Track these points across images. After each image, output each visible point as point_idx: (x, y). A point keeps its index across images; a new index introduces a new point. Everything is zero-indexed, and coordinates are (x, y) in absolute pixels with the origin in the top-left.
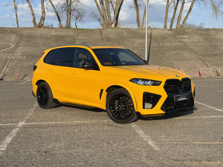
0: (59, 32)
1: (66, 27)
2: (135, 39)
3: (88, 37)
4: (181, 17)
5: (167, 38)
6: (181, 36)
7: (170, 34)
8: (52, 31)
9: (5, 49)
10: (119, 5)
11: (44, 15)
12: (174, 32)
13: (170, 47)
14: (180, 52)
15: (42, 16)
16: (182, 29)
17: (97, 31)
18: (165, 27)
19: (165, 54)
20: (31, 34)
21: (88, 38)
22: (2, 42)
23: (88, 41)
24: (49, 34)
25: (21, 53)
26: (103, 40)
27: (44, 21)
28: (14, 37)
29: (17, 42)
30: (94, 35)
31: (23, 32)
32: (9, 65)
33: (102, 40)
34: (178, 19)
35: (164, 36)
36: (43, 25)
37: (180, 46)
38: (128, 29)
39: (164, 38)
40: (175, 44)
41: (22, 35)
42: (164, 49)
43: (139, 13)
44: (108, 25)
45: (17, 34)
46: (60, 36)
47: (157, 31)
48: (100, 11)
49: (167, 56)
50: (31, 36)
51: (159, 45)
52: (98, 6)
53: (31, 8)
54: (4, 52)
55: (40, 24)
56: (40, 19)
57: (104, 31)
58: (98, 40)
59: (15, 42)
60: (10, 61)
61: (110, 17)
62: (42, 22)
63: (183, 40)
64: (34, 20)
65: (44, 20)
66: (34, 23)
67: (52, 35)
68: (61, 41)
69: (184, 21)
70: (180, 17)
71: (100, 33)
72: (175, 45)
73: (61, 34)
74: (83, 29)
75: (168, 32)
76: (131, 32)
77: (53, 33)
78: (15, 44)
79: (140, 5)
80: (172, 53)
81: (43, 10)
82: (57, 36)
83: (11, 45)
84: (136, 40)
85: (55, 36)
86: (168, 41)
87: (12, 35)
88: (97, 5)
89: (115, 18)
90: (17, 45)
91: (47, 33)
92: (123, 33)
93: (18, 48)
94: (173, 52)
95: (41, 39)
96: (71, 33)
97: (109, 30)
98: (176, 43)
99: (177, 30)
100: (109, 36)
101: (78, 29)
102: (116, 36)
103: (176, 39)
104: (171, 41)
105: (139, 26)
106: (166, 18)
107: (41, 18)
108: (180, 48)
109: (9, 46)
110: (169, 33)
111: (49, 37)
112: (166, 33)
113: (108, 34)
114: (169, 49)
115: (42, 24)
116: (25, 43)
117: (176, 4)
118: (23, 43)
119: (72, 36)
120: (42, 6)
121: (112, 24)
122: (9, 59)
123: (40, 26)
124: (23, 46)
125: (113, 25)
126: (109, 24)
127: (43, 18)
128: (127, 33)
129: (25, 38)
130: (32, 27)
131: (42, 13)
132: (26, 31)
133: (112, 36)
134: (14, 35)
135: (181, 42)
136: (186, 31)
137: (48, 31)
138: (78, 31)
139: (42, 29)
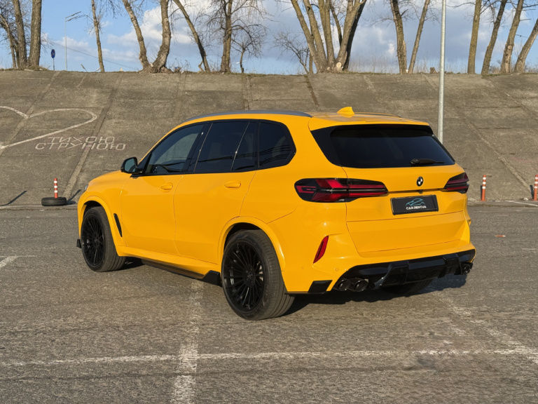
0: (205, 82)
1: (221, 71)
2: (399, 99)
3: (277, 95)
4: (513, 45)
5: (481, 97)
6: (519, 93)
7: (488, 86)
8: (188, 79)
9: (76, 126)
10: (353, 15)
11: (167, 39)
12: (497, 83)
13: (493, 121)
14: (521, 132)
15: (164, 43)
17: (298, 80)
18: (471, 68)
19: (482, 139)
20: (136, 88)
21: (279, 97)
22: (66, 108)
23: (280, 106)
24: (181, 88)
25: (115, 136)
26: (316, 103)
27: (167, 55)
28: (94, 95)
29: (103, 107)
30: (292, 90)
31: (117, 82)
32: (87, 166)
33: (313, 102)
34: (506, 48)
35: (473, 92)
36: (164, 65)
37: (518, 119)
38: (378, 74)
39: (474, 97)
40: (504, 113)
41: (114, 91)
42: (479, 125)
43: (403, 35)
44: (327, 63)
45: (102, 87)
46: (207, 92)
47: (454, 79)
48: (307, 29)
49: (488, 143)
50: (137, 93)
51: (464, 115)
52: (300, 17)
53: (137, 23)
54: (73, 133)
55: (157, 62)
56: (159, 49)
57: (316, 79)
58: (304, 102)
59: (97, 109)
60: (88, 155)
62: (163, 58)
63: (524, 102)
64: (143, 54)
65: (168, 52)
66: (142, 62)
67: (188, 91)
68: (211, 104)
69: (521, 53)
70: (510, 43)
71: (306, 84)
72: (504, 115)
73: (211, 87)
74: (265, 75)
75: (483, 82)
76: (384, 82)
77: (191, 85)
78: (100, 112)
79: (406, 14)
80: (499, 137)
81: (166, 27)
82: (201, 92)
83: (89, 114)
84: (401, 103)
85: (196, 92)
86: (486, 104)
87: (91, 90)
88: (300, 14)
89: (344, 47)
90: (105, 115)
91: (175, 85)
92: (366, 85)
93: (107, 122)
94: (502, 134)
95: (162, 99)
96: (235, 85)
97: (331, 78)
98: (506, 110)
99: (505, 77)
100: (331, 91)
101: (250, 76)
102: (348, 93)
103: (506, 99)
104: (493, 105)
107: (161, 47)
108: (519, 122)
109: (85, 118)
110: (484, 84)
111: (180, 94)
112: (476, 85)
113: (327, 87)
114: (491, 124)
115: (163, 63)
116: (124, 110)
118: (119, 110)
119: (238, 92)
120: (163, 19)
121: (336, 61)
122: (87, 151)
123: (159, 68)
124: (119, 118)
125: (339, 65)
127: (165, 49)
128: (375, 84)
129: (121, 97)
130: (137, 71)
131: (164, 36)
132: (125, 81)
133: (338, 94)
134: (96, 90)
135: (519, 109)
136: (528, 80)
137: (177, 79)
138: (252, 80)
139: (162, 75)
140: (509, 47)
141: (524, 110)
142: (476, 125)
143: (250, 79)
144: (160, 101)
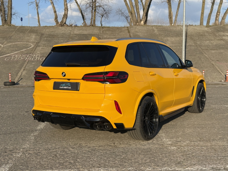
0: (83, 30)
1: (90, 26)
2: (168, 37)
3: (114, 35)
5: (205, 35)
6: (222, 33)
7: (208, 31)
8: (76, 29)
9: (24, 50)
11: (66, 12)
12: (212, 29)
13: (210, 46)
14: (222, 51)
16: (222, 25)
17: (124, 29)
18: (201, 23)
19: (204, 54)
20: (52, 33)
22: (20, 42)
24: (72, 33)
25: (41, 54)
28: (33, 36)
29: (37, 41)
30: (121, 33)
31: (44, 31)
32: (27, 68)
35: (201, 33)
36: (65, 23)
37: (221, 45)
38: (160, 26)
39: (202, 35)
40: (215, 42)
41: (42, 34)
42: (203, 48)
43: (171, 9)
44: (137, 22)
45: (37, 33)
47: (193, 28)
49: (207, 56)
50: (52, 35)
51: (197, 43)
53: (53, 5)
54: (22, 53)
55: (62, 22)
57: (132, 29)
59: (34, 42)
60: (28, 63)
61: (138, 13)
62: (65, 20)
63: (224, 38)
64: (56, 18)
66: (56, 22)
67: (75, 34)
69: (223, 16)
71: (127, 31)
72: (215, 43)
73: (85, 32)
74: (109, 27)
75: (206, 29)
76: (162, 29)
77: (76, 32)
78: (35, 44)
80: (212, 53)
81: (66, 6)
83: (30, 45)
86: (207, 39)
87: (32, 34)
89: (145, 14)
90: (37, 45)
91: (70, 31)
93: (38, 48)
94: (213, 52)
96: (96, 31)
97: (138, 28)
98: (216, 41)
99: (216, 26)
102: (145, 34)
103: (216, 36)
104: (210, 39)
105: (171, 23)
106: (203, 13)
107: (64, 15)
109: (28, 46)
112: (203, 30)
113: (137, 32)
114: (209, 48)
116: (46, 43)
118: (44, 43)
119: (97, 34)
120: (65, 3)
121: (141, 21)
122: (27, 61)
123: (63, 24)
124: (43, 46)
126: (137, 21)
127: (66, 16)
129: (45, 37)
130: (53, 26)
132: (47, 30)
133: (141, 35)
134: (34, 34)
135: (222, 40)
136: (226, 28)
137: (71, 29)
138: (104, 29)
139: (64, 27)
140: (218, 14)
141: (224, 41)
142: (202, 48)
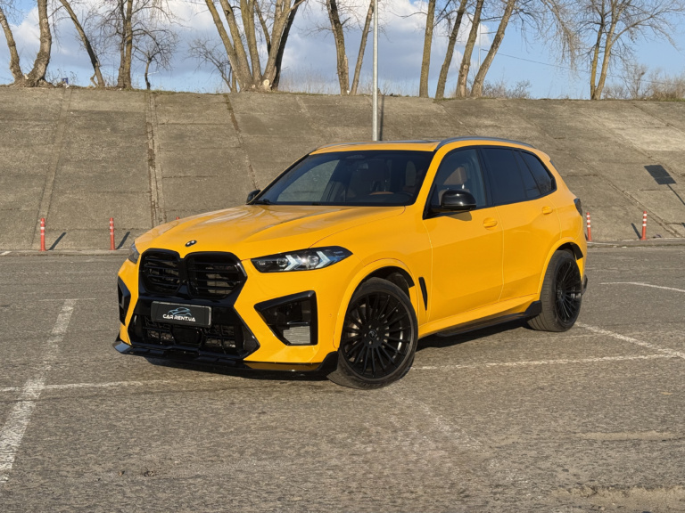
0: (97, 100)
1: (118, 87)
2: (336, 125)
3: (189, 117)
4: (469, 64)
5: (430, 124)
6: (473, 120)
7: (439, 112)
8: (75, 96)
10: (283, 22)
11: (46, 45)
12: (450, 109)
15: (42, 50)
16: (474, 98)
17: (216, 100)
18: (423, 90)
20: (5, 106)
21: (191, 121)
23: (192, 131)
24: (65, 107)
26: (237, 129)
27: (47, 65)
30: (208, 112)
33: (233, 127)
34: (462, 67)
35: (422, 119)
36: (43, 78)
38: (313, 95)
39: (422, 124)
43: (344, 48)
44: (252, 81)
46: (99, 113)
47: (402, 103)
48: (227, 37)
50: (7, 112)
52: (218, 22)
53: (7, 24)
55: (33, 73)
56: (36, 58)
57: (238, 100)
58: (222, 127)
61: (255, 57)
62: (41, 69)
63: (478, 132)
64: (15, 63)
65: (48, 61)
66: (14, 72)
67: (74, 111)
68: (104, 128)
69: (478, 75)
70: (466, 62)
71: (226, 105)
73: (105, 107)
74: (174, 93)
75: (434, 107)
76: (321, 104)
77: (78, 103)
79: (347, 23)
81: (45, 30)
82: (92, 112)
84: (339, 130)
85: (85, 112)
86: (435, 133)
88: (217, 19)
89: (273, 61)
91: (57, 102)
92: (298, 107)
95: (39, 120)
96: (135, 104)
97: (256, 99)
99: (460, 101)
100: (256, 114)
101: (156, 93)
102: (276, 117)
103: (458, 128)
104: (443, 134)
105: (344, 88)
106: (426, 64)
107: (39, 55)
110: (435, 110)
111: (64, 115)
112: (426, 111)
113: (252, 109)
115: (41, 75)
117: (453, 23)
119: (138, 113)
120: (41, 19)
121: (262, 78)
123: (36, 81)
125: (266, 83)
126: (253, 78)
127: (44, 57)
128: (309, 107)
130: (7, 84)
131: (43, 42)
133: (264, 118)
136: (485, 105)
137: (60, 96)
138: (157, 98)
139: (40, 90)
140: (465, 67)
143: (155, 98)
144: (37, 123)
